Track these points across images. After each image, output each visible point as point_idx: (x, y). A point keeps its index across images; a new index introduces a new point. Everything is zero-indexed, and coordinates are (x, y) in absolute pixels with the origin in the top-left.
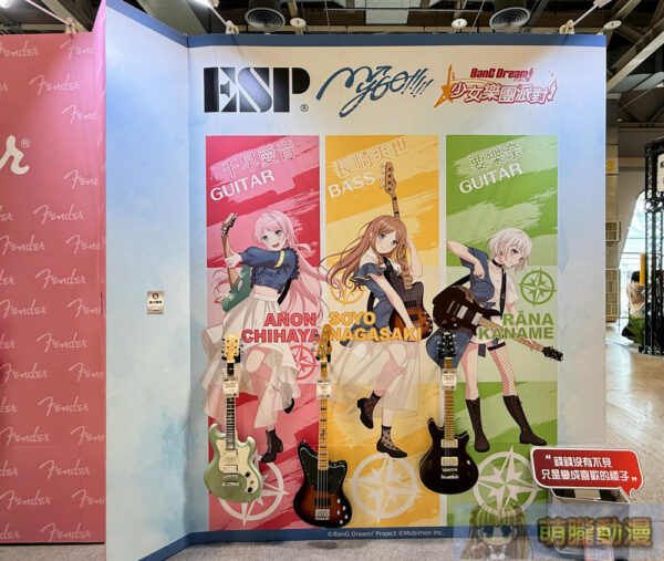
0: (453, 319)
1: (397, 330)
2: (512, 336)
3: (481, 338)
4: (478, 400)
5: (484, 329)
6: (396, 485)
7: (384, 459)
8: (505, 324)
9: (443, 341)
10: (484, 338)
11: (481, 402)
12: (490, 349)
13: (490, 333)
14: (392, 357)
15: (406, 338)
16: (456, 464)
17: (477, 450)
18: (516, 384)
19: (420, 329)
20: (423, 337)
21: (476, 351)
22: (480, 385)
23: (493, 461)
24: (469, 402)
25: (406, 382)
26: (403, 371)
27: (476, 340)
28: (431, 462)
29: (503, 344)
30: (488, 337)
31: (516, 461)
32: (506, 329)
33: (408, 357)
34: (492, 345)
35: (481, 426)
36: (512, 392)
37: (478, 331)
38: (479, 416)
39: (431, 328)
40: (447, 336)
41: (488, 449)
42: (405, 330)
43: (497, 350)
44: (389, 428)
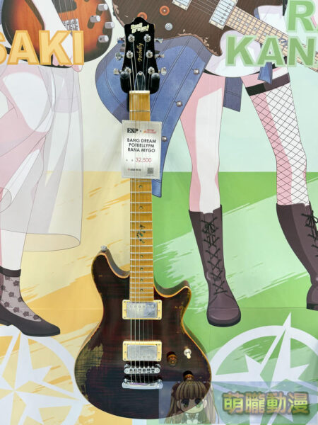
0: (164, 10)
1: (22, 36)
2: (308, 61)
3: (231, 61)
4: (218, 213)
5: (239, 39)
6: (38, 389)
7: (9, 339)
8: (292, 26)
9: (129, 46)
10: (239, 60)
11: (226, 218)
12: (252, 91)
13: (254, 51)
14: (13, 106)
15: (45, 59)
16: (158, 358)
17: (212, 322)
18: (309, 177)
19: (79, 35)
20: (88, 57)
21: (219, 94)
22: (223, 179)
23: (246, 345)
24: (196, 217)
25: (52, 166)
26: (41, 141)
27: (220, 67)
28: (99, 350)
29: (285, 80)
30: (248, 61)
31: (295, 345)
32: (295, 42)
33: (52, 106)
34: (256, 82)
35: (222, 270)
36: (298, 196)
37: (224, 44)
38: (220, 250)
39: (109, 32)
40: (139, 35)
41: (237, 320)
42: (43, 36)
43: (269, 95)
44: (17, 273)
